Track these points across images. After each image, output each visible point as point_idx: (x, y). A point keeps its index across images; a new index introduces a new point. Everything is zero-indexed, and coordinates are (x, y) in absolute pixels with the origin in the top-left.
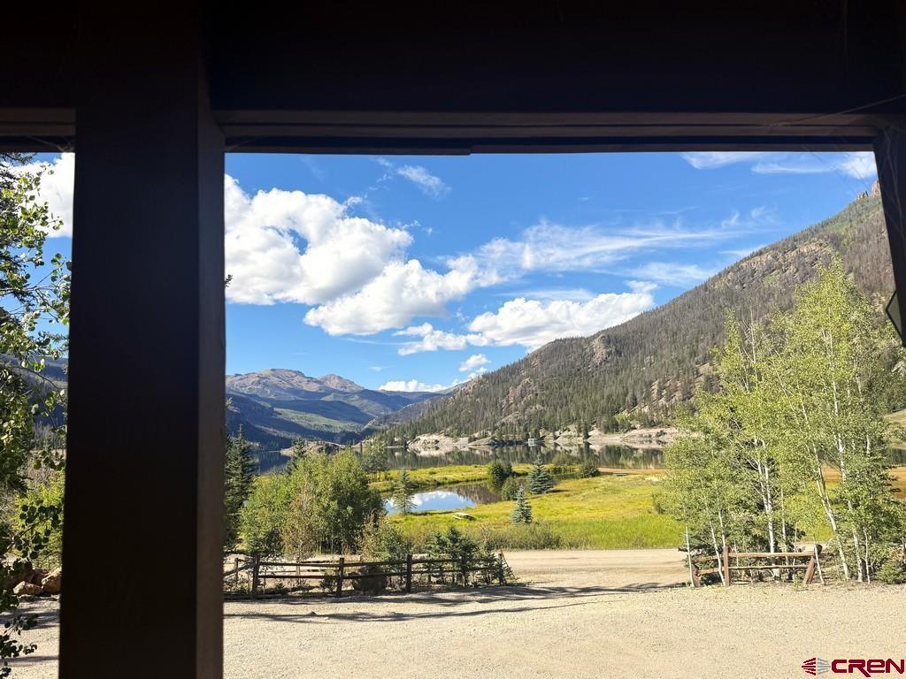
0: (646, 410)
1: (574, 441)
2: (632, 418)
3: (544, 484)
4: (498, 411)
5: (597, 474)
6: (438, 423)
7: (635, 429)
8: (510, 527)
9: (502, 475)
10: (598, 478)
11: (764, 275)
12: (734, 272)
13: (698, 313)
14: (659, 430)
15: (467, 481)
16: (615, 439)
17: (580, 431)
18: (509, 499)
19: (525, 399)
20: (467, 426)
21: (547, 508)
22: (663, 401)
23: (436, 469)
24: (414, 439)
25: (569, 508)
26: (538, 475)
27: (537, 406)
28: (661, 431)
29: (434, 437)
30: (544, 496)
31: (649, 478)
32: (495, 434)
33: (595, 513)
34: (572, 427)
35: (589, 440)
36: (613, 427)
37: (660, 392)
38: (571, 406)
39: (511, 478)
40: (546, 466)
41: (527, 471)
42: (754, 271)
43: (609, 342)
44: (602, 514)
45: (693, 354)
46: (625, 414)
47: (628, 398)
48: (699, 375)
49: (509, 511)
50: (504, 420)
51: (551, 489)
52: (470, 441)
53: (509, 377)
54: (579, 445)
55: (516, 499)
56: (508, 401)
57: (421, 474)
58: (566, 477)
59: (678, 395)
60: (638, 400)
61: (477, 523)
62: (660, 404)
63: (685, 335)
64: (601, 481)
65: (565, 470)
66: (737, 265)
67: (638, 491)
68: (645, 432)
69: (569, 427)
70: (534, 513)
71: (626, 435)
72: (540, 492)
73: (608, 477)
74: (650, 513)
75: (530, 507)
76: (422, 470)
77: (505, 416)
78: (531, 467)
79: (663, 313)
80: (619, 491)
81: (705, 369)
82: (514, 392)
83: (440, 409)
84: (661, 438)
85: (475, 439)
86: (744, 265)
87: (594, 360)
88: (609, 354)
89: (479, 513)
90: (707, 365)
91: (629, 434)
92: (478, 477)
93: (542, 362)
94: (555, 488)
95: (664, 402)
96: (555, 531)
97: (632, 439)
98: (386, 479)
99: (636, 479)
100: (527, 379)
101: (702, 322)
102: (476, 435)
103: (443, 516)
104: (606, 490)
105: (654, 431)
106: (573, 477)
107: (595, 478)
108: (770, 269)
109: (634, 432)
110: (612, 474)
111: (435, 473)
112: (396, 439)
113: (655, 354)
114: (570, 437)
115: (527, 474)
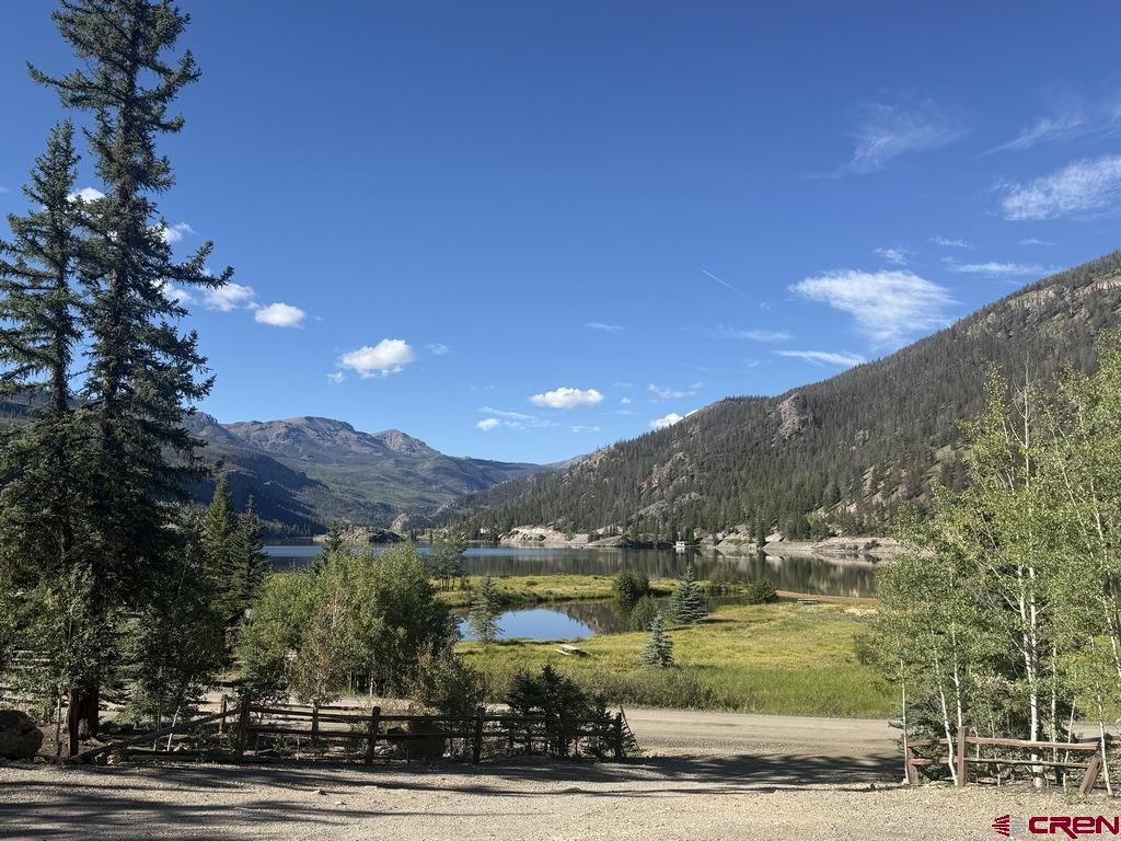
0: (852, 509)
1: (743, 548)
2: (831, 520)
3: (696, 610)
4: (636, 499)
5: (774, 599)
6: (545, 510)
7: (834, 535)
8: (640, 671)
9: (635, 592)
10: (776, 606)
11: (1041, 320)
12: (998, 313)
13: (940, 370)
14: (869, 540)
15: (582, 598)
16: (805, 550)
17: (753, 534)
18: (641, 629)
19: (675, 482)
20: (587, 517)
21: (697, 646)
22: (878, 497)
23: (536, 579)
24: (508, 531)
25: (728, 648)
26: (687, 595)
27: (693, 494)
28: (874, 542)
29: (539, 531)
30: (695, 628)
31: (851, 610)
32: (628, 532)
33: (766, 658)
34: (742, 528)
35: (765, 548)
36: (802, 532)
37: (874, 484)
38: (743, 495)
39: (645, 598)
40: (699, 583)
41: (672, 588)
42: (1027, 312)
43: (805, 407)
44: (777, 659)
45: (928, 430)
46: (821, 513)
47: (828, 490)
48: (934, 461)
49: (638, 648)
50: (642, 512)
51: (705, 618)
52: (590, 540)
53: (653, 449)
54: (751, 555)
55: (650, 630)
56: (650, 484)
57: (516, 585)
58: (729, 602)
59: (902, 489)
60: (842, 492)
61: (590, 662)
62: (874, 502)
63: (917, 403)
64: (780, 610)
65: (727, 591)
66: (1002, 302)
67: (833, 628)
68: (847, 541)
69: (737, 527)
70: (677, 654)
71: (821, 544)
72: (688, 621)
73: (791, 605)
74: (848, 661)
75: (671, 643)
76: (518, 579)
77: (645, 506)
78: (677, 583)
79: (888, 368)
80: (805, 627)
81: (944, 454)
82: (659, 473)
83: (549, 492)
84: (872, 552)
85: (598, 537)
86: (1012, 302)
87: (782, 431)
88: (804, 423)
89: (595, 648)
90: (948, 449)
91: (824, 543)
92: (597, 593)
93: (704, 430)
94: (710, 617)
95: (880, 500)
96: (706, 681)
97: (829, 551)
98: (463, 587)
99: (830, 610)
100: (681, 454)
101: (945, 385)
102: (601, 531)
103: (541, 648)
104: (785, 624)
105: (862, 541)
106: (739, 601)
107: (771, 606)
108: (1050, 311)
109: (833, 540)
110: (794, 600)
111: (534, 584)
112: (482, 531)
113: (872, 427)
114: (738, 542)
115: (670, 593)
